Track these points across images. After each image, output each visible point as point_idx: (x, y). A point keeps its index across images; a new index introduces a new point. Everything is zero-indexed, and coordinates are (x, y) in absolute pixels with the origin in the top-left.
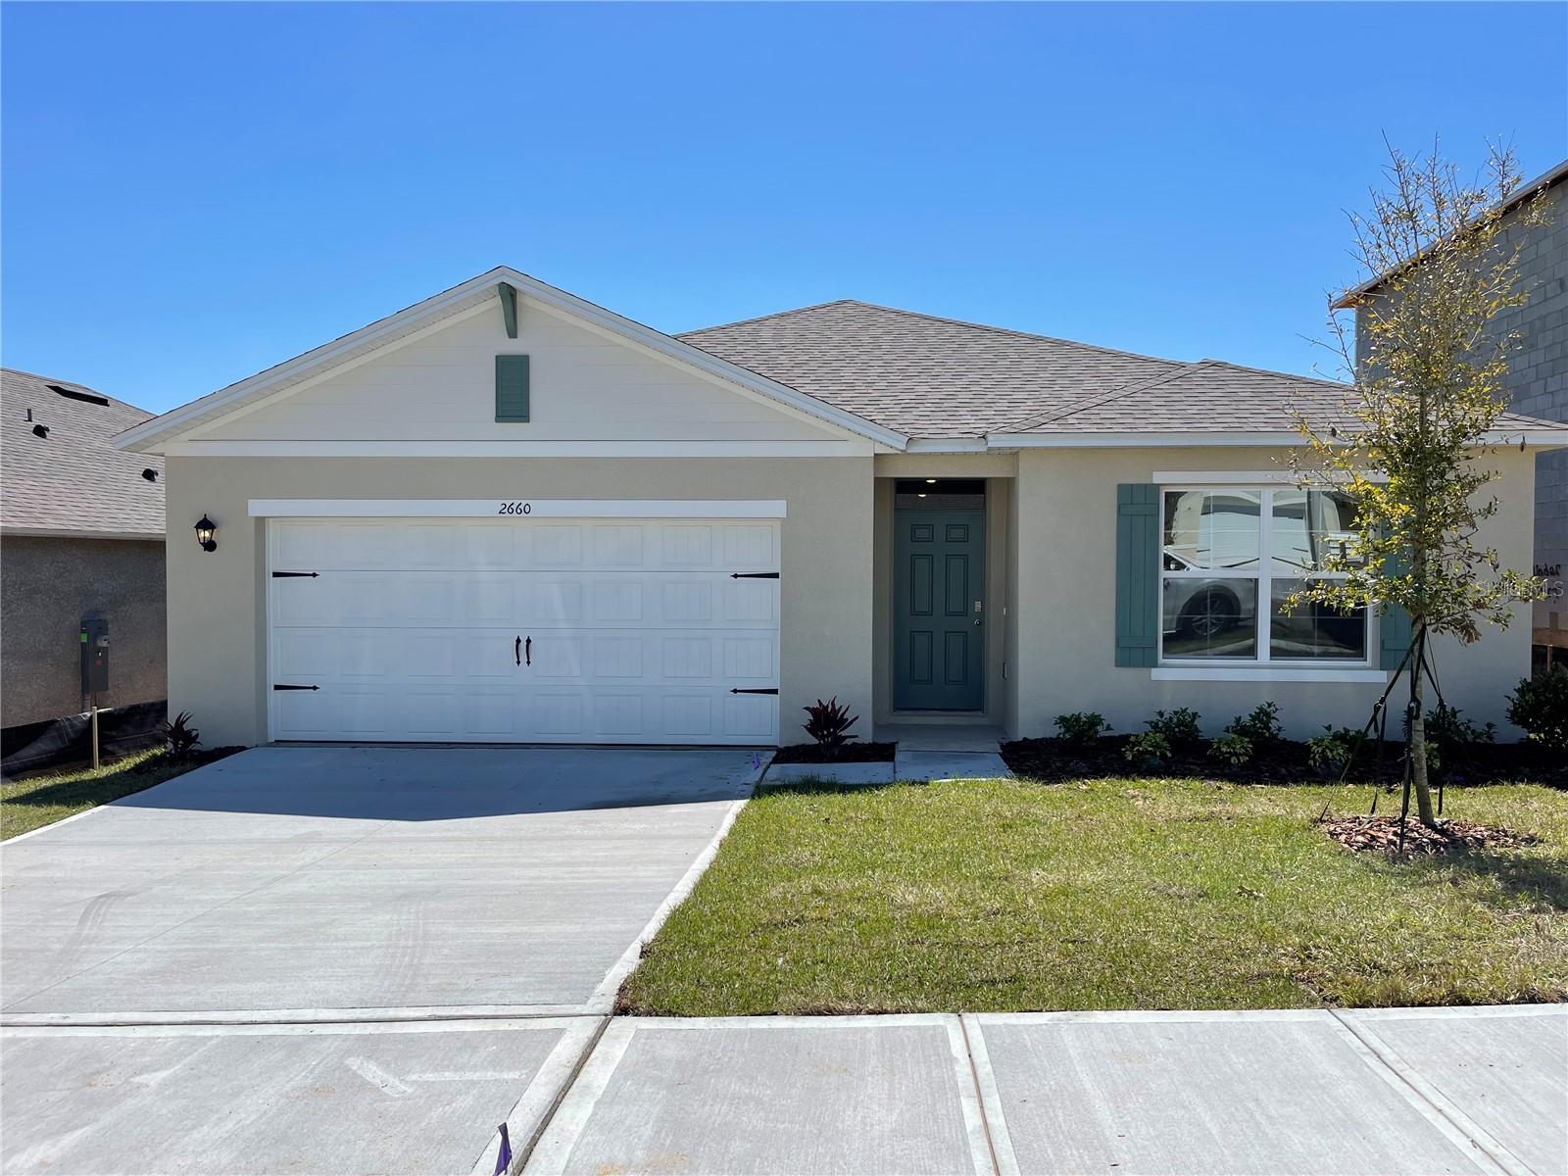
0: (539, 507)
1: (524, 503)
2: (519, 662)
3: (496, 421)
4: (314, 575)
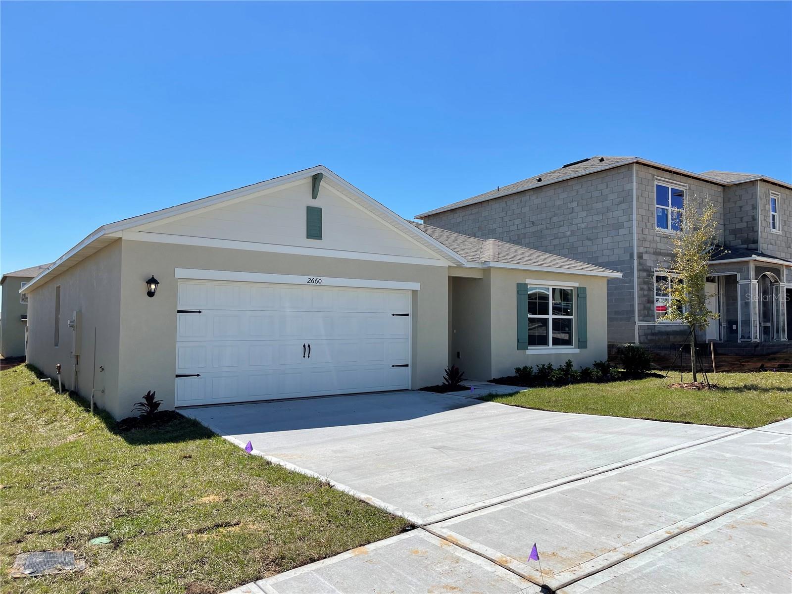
0: (325, 281)
1: (319, 278)
2: (304, 357)
3: (307, 238)
4: (200, 312)
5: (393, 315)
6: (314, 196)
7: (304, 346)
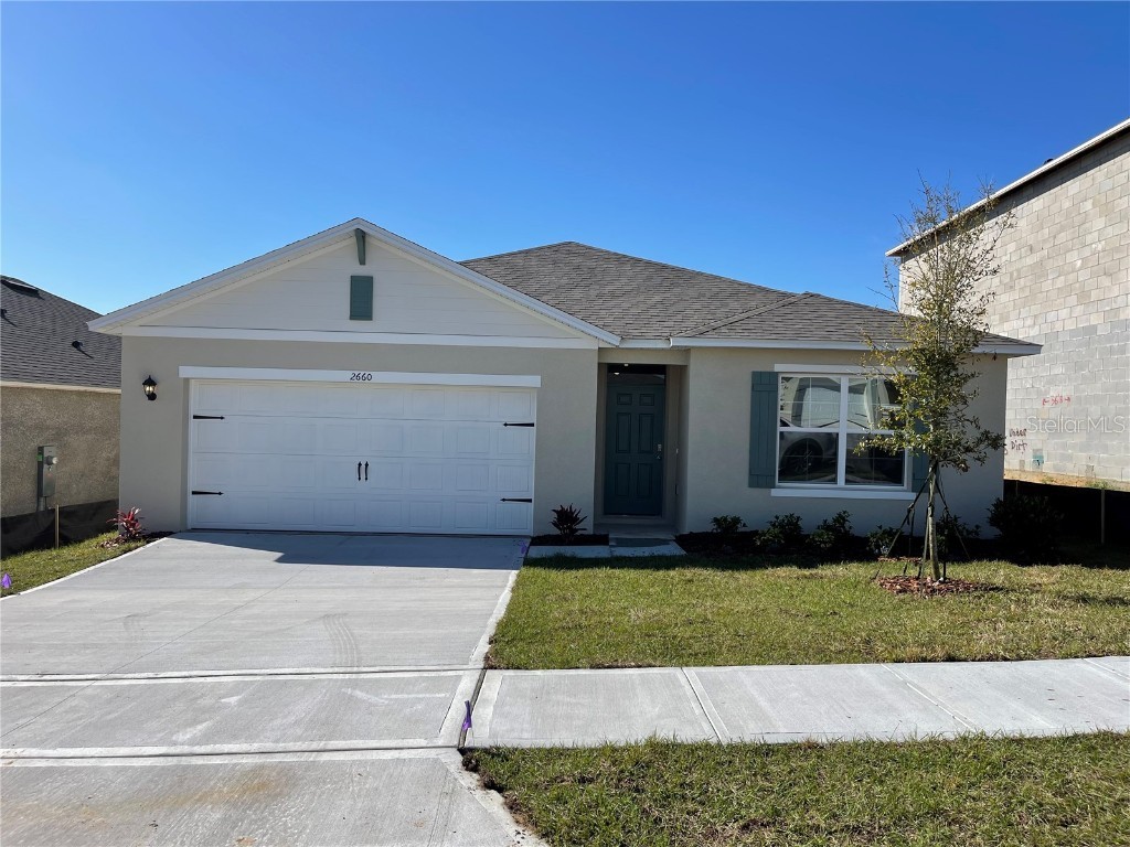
0: (378, 377)
1: (367, 373)
2: (359, 479)
3: (350, 319)
4: (222, 418)
5: (506, 425)
6: (362, 262)
7: (360, 465)
